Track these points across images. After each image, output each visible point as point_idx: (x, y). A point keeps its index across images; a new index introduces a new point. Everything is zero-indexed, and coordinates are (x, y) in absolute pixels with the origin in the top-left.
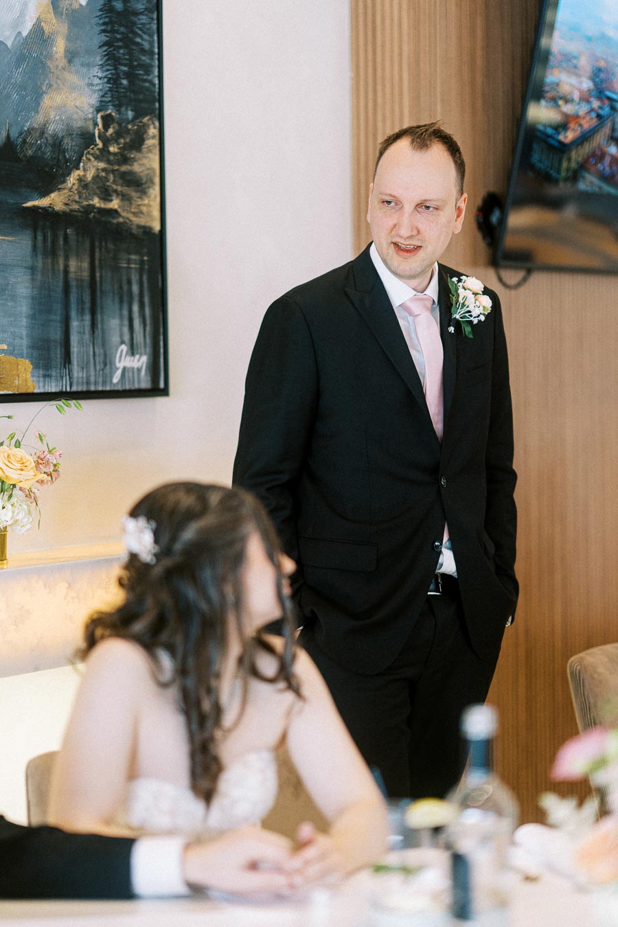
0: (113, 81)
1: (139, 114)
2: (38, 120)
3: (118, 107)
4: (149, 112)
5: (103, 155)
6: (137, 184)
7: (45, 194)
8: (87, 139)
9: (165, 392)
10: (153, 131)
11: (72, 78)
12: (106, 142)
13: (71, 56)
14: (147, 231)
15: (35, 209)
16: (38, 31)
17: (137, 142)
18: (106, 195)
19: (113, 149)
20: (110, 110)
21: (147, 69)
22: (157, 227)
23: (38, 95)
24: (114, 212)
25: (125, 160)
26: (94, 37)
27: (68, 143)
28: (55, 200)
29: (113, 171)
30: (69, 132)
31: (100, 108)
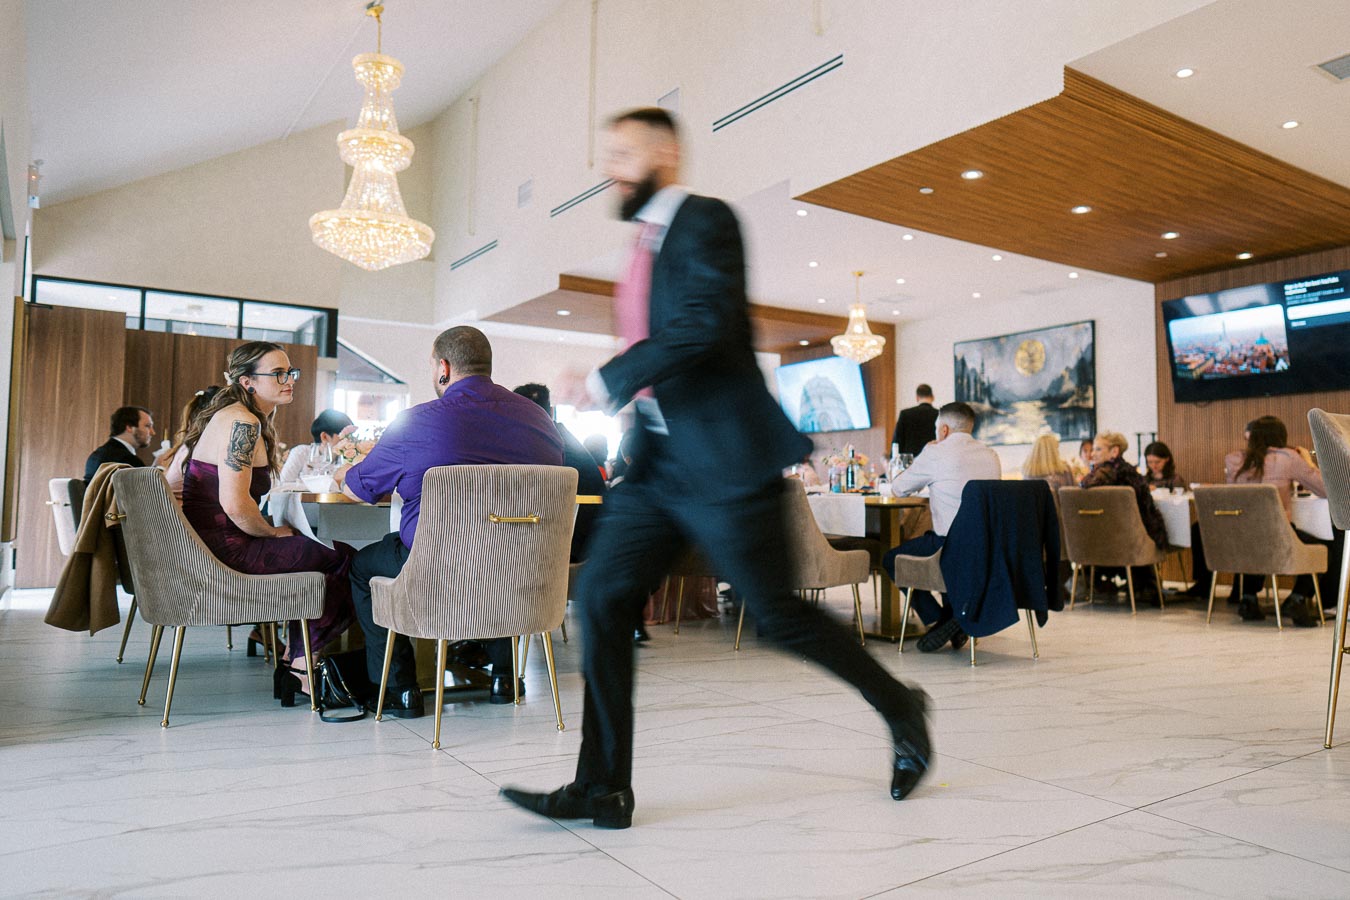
1: (1087, 385)
2: (1062, 391)
4: (1091, 384)
5: (1077, 395)
8: (1073, 393)
10: (1091, 389)
13: (1070, 378)
14: (1089, 408)
16: (1062, 375)
17: (1086, 390)
18: (1079, 402)
19: (1080, 393)
22: (1092, 406)
25: (1083, 394)
28: (1066, 405)
29: (1080, 397)
30: (1068, 392)
31: (1076, 387)
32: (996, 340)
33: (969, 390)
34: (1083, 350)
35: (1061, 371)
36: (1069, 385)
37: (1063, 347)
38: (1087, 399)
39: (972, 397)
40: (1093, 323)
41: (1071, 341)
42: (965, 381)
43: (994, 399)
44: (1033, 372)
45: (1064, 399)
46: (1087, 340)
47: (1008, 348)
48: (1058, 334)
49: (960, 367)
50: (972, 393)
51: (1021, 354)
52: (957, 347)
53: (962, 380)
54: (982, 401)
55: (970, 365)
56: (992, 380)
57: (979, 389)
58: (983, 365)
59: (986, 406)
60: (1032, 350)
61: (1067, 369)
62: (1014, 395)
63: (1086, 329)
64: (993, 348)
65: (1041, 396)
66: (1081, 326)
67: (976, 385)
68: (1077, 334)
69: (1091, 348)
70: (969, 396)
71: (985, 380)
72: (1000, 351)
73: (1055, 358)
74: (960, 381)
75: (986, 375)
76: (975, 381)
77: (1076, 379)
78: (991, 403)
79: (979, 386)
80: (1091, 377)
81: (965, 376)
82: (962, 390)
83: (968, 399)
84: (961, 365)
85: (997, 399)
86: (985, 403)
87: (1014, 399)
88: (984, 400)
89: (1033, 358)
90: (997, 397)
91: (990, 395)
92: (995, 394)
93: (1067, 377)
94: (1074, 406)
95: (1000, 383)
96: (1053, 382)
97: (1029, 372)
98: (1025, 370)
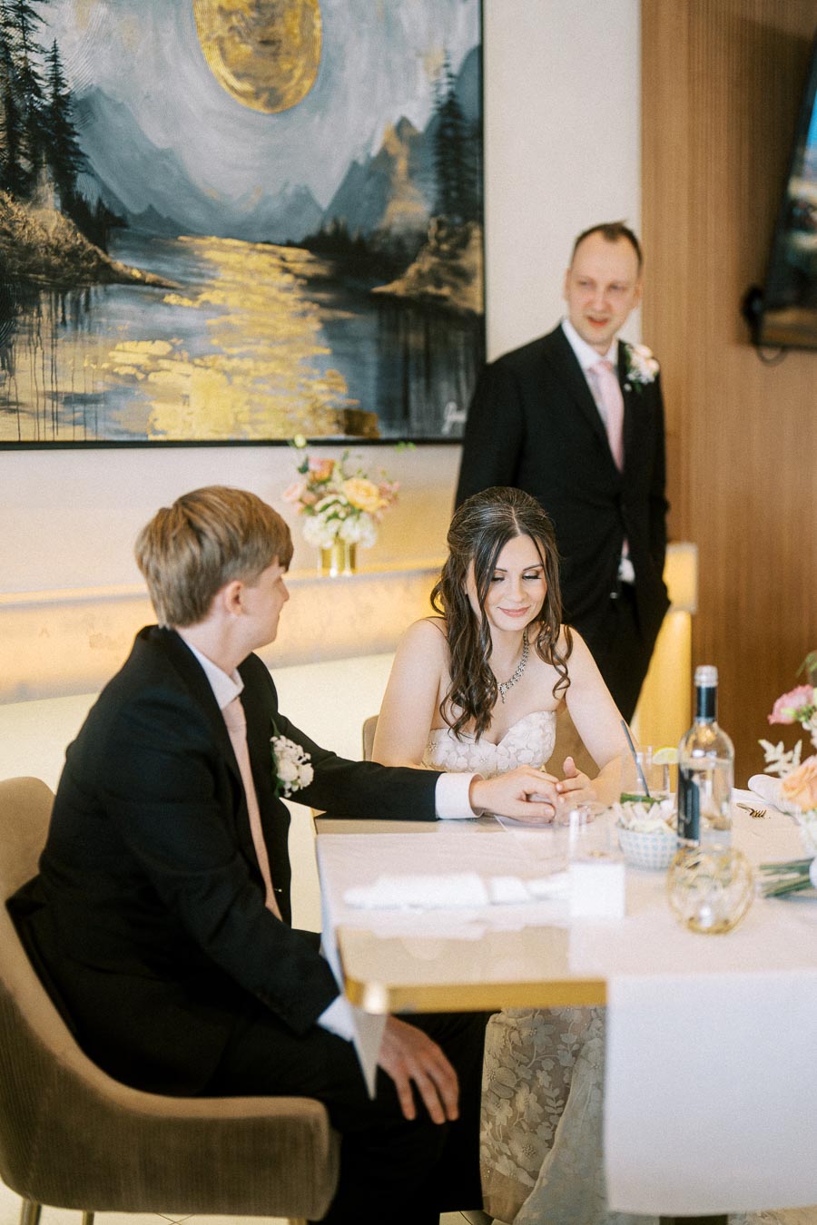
0: (445, 193)
1: (466, 219)
2: (383, 224)
3: (449, 213)
4: (474, 218)
5: (436, 252)
6: (464, 276)
7: (388, 281)
8: (423, 239)
10: (476, 233)
11: (412, 190)
12: (439, 241)
13: (411, 173)
14: (471, 313)
15: (381, 295)
16: (384, 153)
17: (464, 242)
18: (439, 284)
19: (445, 247)
20: (443, 217)
21: (472, 183)
22: (479, 309)
23: (383, 203)
24: (444, 298)
25: (453, 255)
26: (429, 158)
27: (409, 243)
28: (397, 287)
29: (445, 265)
30: (409, 233)
31: (434, 214)
34: (455, 70)
35: (386, 133)
43: (86, 188)
45: (392, 264)
61: (402, 128)
69: (475, 67)
71: (41, 66)
77: (432, 186)
78: (73, 206)
80: (478, 194)
85: (106, 190)
86: (37, 202)
87: (195, 215)
88: (32, 178)
89: (279, 29)
90: (114, 186)
91: (66, 162)
92: (94, 161)
93: (402, 166)
94: (425, 295)
95: (119, 108)
96: (354, 165)
97: (256, 95)
98: (238, 76)
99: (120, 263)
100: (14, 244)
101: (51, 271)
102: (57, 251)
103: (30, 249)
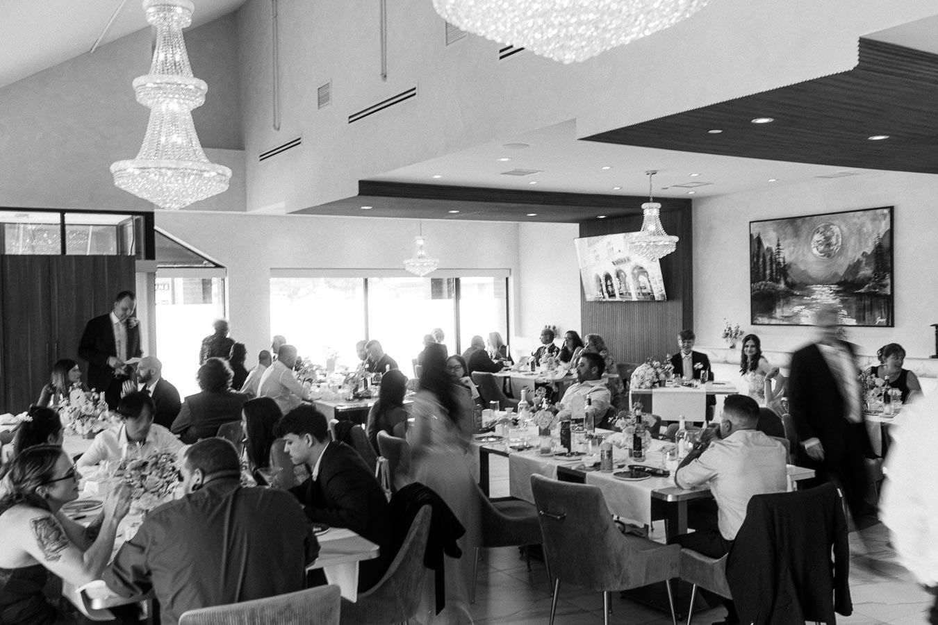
2: (859, 276)
4: (888, 272)
8: (870, 279)
9: (893, 326)
10: (888, 275)
11: (867, 268)
13: (866, 264)
14: (886, 295)
16: (858, 261)
17: (884, 278)
18: (875, 289)
19: (877, 280)
20: (877, 272)
21: (887, 263)
22: (889, 293)
25: (879, 281)
26: (872, 260)
27: (866, 280)
28: (862, 291)
29: (877, 284)
30: (865, 278)
31: (873, 273)
32: (792, 220)
33: (765, 270)
34: (881, 236)
35: (859, 256)
36: (866, 271)
37: (860, 231)
38: (885, 286)
39: (768, 278)
40: (892, 209)
41: (869, 227)
42: (761, 260)
43: (789, 280)
44: (829, 256)
45: (860, 285)
46: (884, 226)
47: (805, 229)
48: (857, 219)
49: (756, 246)
50: (768, 272)
51: (817, 237)
52: (752, 224)
53: (758, 260)
54: (778, 281)
55: (766, 245)
56: (788, 260)
57: (774, 268)
58: (778, 245)
59: (782, 286)
60: (829, 234)
61: (864, 254)
62: (810, 277)
63: (885, 216)
64: (789, 230)
65: (838, 280)
66: (878, 211)
67: (771, 264)
68: (874, 219)
69: (888, 235)
70: (764, 275)
71: (781, 260)
72: (796, 233)
73: (852, 241)
74: (755, 260)
75: (782, 255)
76: (771, 259)
77: (873, 266)
78: (786, 283)
79: (774, 266)
80: (889, 265)
81: (761, 254)
82: (758, 268)
83: (764, 279)
84: (756, 242)
85: (793, 280)
86: (781, 283)
87: (810, 281)
88: (779, 280)
89: (830, 241)
90: (793, 278)
91: (785, 275)
92: (791, 275)
93: (864, 263)
94: (870, 292)
95: (796, 265)
96: (850, 266)
97: (825, 255)
98: (821, 252)
99: (795, 292)
100: (776, 291)
101: (783, 295)
102: (783, 291)
103: (780, 291)
